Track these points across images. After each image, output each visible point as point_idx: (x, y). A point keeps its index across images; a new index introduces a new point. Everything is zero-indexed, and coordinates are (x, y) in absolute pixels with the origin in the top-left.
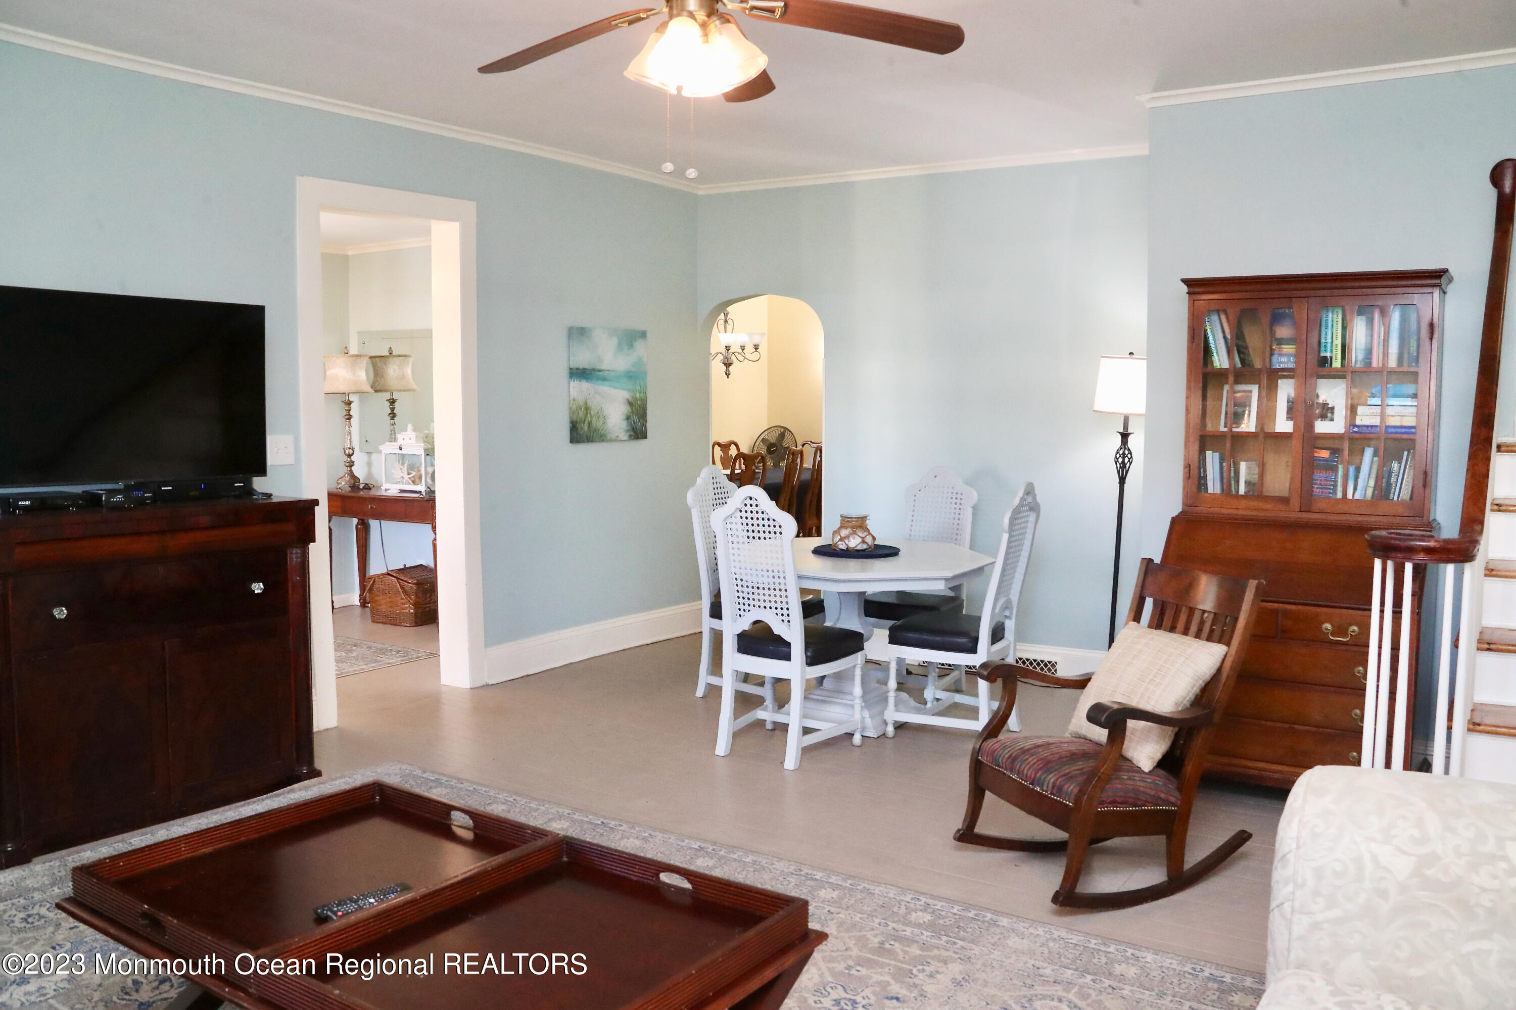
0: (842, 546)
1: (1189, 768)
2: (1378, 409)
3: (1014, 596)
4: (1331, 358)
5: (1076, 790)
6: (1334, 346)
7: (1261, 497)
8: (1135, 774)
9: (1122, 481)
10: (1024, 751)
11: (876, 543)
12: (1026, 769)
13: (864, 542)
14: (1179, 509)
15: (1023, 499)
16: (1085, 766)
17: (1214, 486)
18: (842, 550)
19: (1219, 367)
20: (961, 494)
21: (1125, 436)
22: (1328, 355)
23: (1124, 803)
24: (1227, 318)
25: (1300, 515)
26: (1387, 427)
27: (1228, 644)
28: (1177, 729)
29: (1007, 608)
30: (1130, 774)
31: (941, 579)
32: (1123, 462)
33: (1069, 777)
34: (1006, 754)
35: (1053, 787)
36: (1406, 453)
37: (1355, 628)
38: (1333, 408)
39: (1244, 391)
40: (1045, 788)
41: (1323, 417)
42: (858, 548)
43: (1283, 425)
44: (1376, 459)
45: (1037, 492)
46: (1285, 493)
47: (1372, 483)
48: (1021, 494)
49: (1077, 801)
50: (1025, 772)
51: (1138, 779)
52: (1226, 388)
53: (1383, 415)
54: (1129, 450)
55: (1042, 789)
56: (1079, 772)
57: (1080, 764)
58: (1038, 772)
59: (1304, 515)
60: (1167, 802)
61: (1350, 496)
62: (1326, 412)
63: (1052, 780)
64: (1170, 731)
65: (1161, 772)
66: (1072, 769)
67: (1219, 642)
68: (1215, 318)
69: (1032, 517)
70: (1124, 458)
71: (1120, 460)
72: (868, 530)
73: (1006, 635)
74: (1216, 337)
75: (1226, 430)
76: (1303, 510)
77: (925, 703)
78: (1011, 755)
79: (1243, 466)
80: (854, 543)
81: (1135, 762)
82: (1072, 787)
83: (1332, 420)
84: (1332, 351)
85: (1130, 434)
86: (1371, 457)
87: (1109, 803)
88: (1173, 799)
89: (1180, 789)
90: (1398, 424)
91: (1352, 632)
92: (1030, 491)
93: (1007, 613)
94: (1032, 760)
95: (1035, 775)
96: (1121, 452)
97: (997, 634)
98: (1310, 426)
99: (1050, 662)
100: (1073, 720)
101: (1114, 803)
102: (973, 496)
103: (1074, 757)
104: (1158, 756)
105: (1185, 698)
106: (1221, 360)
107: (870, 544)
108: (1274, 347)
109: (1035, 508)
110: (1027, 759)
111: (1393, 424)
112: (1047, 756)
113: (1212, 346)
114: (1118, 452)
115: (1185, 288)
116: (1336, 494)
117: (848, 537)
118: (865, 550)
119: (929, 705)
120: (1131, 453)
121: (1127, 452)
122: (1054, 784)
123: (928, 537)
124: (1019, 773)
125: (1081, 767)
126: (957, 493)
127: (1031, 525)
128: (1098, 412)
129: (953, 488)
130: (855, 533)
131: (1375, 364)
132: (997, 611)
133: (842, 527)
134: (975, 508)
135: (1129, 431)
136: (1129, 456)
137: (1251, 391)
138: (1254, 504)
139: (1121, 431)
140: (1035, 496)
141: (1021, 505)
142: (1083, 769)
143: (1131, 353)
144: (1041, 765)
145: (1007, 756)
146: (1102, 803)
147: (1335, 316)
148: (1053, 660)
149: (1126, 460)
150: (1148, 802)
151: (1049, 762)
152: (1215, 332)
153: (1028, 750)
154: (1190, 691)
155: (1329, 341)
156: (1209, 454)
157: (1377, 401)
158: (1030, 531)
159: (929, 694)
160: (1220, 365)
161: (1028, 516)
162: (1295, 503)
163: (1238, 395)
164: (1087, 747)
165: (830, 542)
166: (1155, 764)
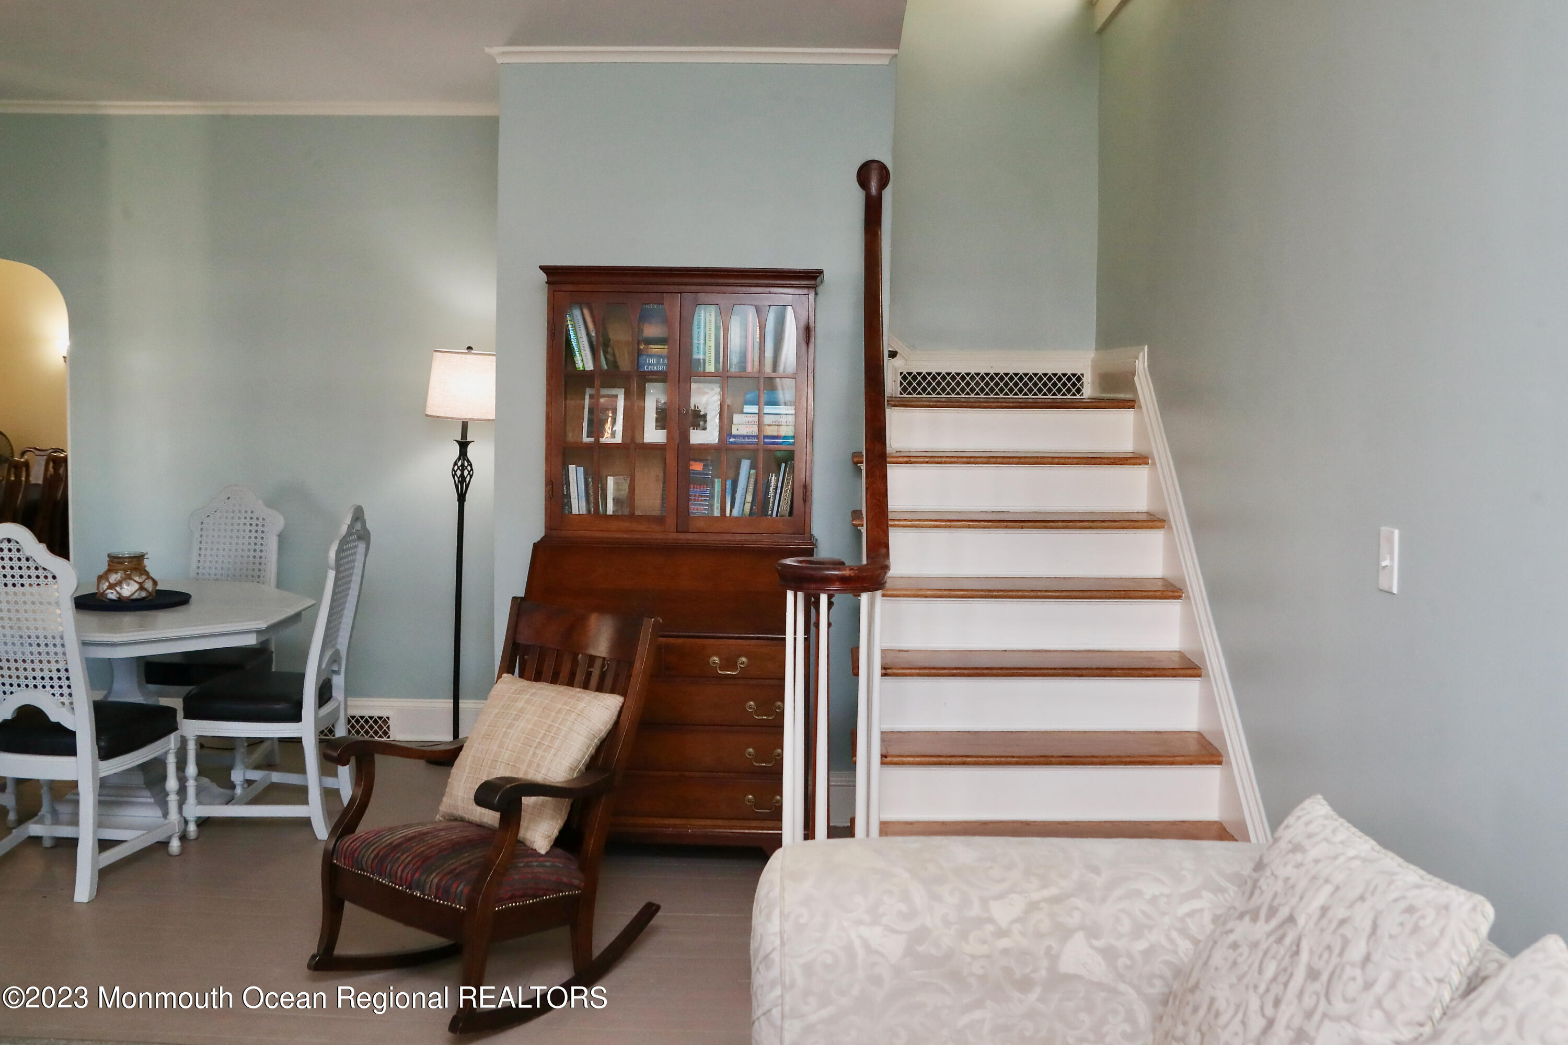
0: (112, 595)
1: (592, 843)
2: (756, 418)
3: (342, 643)
4: (704, 360)
5: (466, 890)
6: (707, 348)
7: (632, 517)
8: (530, 859)
9: (462, 498)
10: (395, 848)
11: (158, 588)
12: (400, 869)
13: (142, 588)
14: (543, 534)
15: (350, 527)
16: (472, 858)
17: (578, 505)
18: (114, 600)
19: (581, 369)
20: (264, 519)
21: (463, 445)
22: (701, 357)
23: (524, 896)
24: (592, 316)
25: (675, 536)
26: (766, 437)
27: (624, 693)
28: (572, 800)
29: (335, 661)
30: (526, 860)
31: (251, 632)
32: (462, 475)
33: (457, 875)
34: (370, 854)
35: (437, 889)
36: (783, 465)
37: (744, 659)
38: (705, 416)
39: (608, 396)
40: (427, 892)
41: (696, 426)
42: (134, 597)
43: (653, 435)
44: (753, 471)
45: (366, 517)
46: (657, 512)
47: (749, 498)
48: (348, 521)
49: (471, 903)
50: (399, 874)
51: (535, 864)
52: (589, 391)
53: (760, 425)
54: (468, 461)
55: (423, 892)
56: (466, 866)
57: (466, 857)
58: (414, 874)
59: (683, 536)
60: (571, 886)
61: (728, 514)
62: (698, 419)
63: (436, 881)
64: (566, 803)
65: (559, 851)
66: (458, 864)
67: (612, 691)
68: (577, 313)
69: (361, 546)
70: (462, 471)
71: (459, 473)
72: (147, 573)
73: (334, 694)
74: (579, 335)
75: (591, 440)
76: (678, 530)
77: (233, 787)
78: (378, 854)
79: (611, 481)
80: (128, 590)
81: (528, 843)
82: (461, 887)
83: (705, 429)
84: (705, 354)
85: (469, 443)
86: (748, 468)
87: (507, 899)
88: (576, 882)
89: (582, 869)
90: (775, 434)
91: (742, 664)
92: (358, 515)
93: (335, 668)
94: (406, 857)
95: (412, 877)
96: (459, 464)
97: (324, 694)
98: (685, 437)
99: (380, 718)
100: (444, 799)
101: (512, 898)
102: (277, 522)
103: (457, 847)
104: (555, 833)
105: (580, 762)
106: (584, 360)
107: (150, 589)
108: (642, 347)
109: (364, 536)
110: (399, 857)
111: (770, 433)
112: (423, 851)
113: (574, 344)
114: (455, 464)
115: (543, 277)
116: (712, 510)
117: (119, 583)
118: (144, 599)
119: (239, 791)
120: (471, 465)
121: (466, 464)
122: (438, 886)
123: (222, 575)
124: (392, 877)
125: (468, 859)
126: (258, 519)
127: (360, 557)
128: (431, 416)
129: (252, 512)
130: (129, 577)
131: (749, 369)
132: (324, 666)
133: (110, 570)
134: (281, 537)
135: (469, 440)
136: (469, 468)
137: (616, 396)
138: (626, 525)
139: (459, 439)
140: (364, 523)
141: (349, 533)
142: (470, 861)
143: (470, 348)
144: (418, 864)
145: (372, 856)
146: (500, 901)
147: (708, 315)
148: (384, 714)
149: (466, 473)
150: (548, 890)
151: (427, 858)
152: (577, 327)
153: (400, 844)
154: (586, 753)
155: (702, 342)
156: (572, 468)
157: (755, 409)
158: (358, 565)
159: (237, 776)
160: (584, 366)
161: (356, 547)
162: (671, 523)
163: (602, 400)
164: (470, 833)
165: (95, 591)
166: (552, 843)
